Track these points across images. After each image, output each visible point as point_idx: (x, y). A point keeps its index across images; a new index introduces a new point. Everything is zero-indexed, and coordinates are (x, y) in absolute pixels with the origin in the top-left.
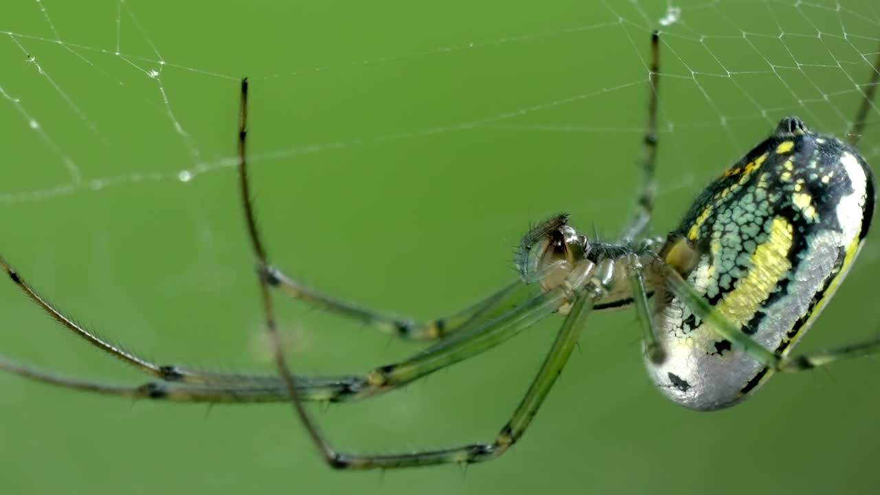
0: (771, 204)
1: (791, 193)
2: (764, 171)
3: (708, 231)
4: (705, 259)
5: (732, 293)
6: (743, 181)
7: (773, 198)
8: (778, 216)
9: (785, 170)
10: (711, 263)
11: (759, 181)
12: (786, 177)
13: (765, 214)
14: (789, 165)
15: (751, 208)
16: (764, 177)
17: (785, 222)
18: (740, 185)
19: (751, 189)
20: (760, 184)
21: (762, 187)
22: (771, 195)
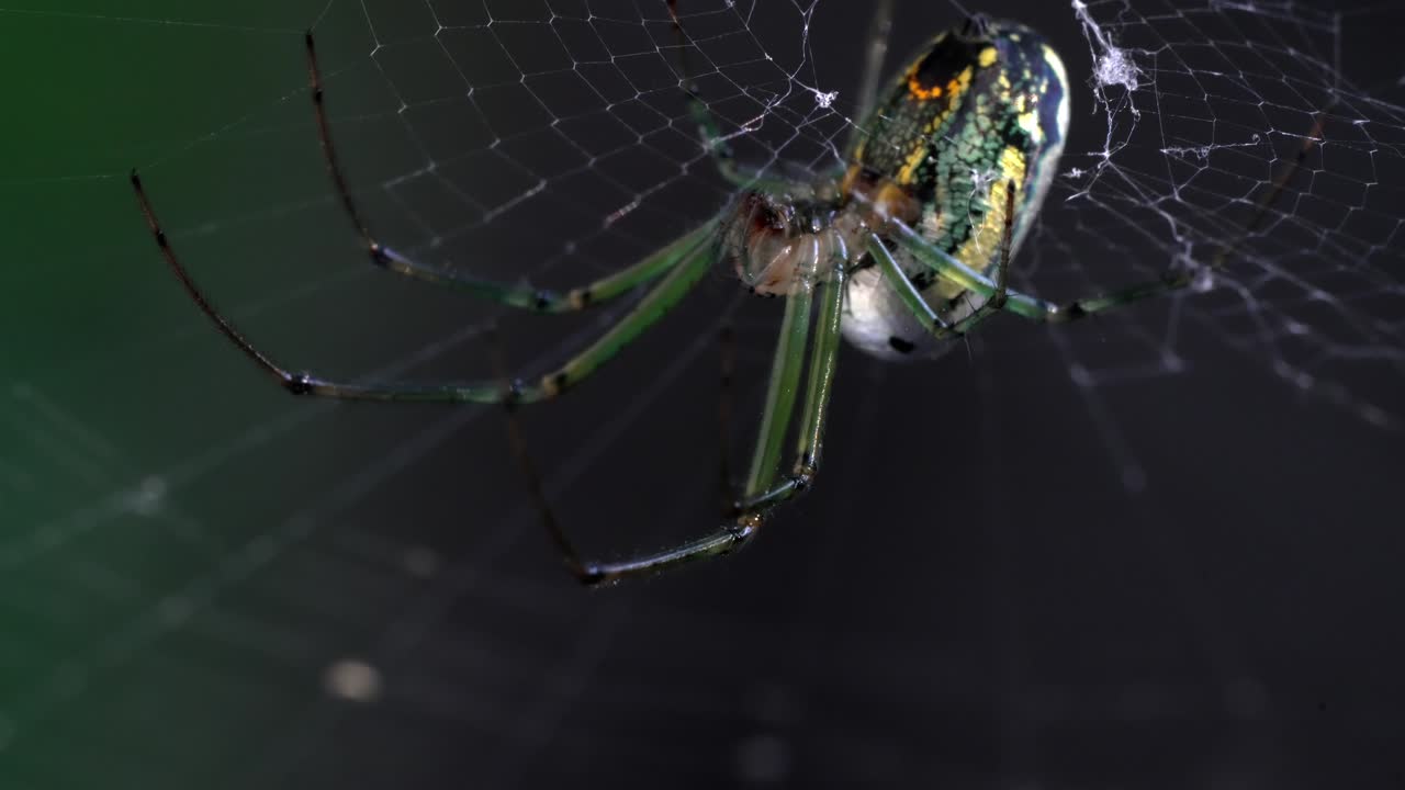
0: (999, 132)
1: (1015, 116)
2: (977, 94)
3: (928, 174)
4: (930, 208)
5: (968, 243)
6: (955, 104)
7: (1000, 126)
8: (1009, 146)
9: (1002, 89)
10: (938, 210)
11: (976, 105)
12: (1005, 97)
13: (995, 145)
14: (1003, 81)
15: (978, 141)
16: (980, 99)
17: (1016, 151)
18: (951, 112)
19: (970, 116)
20: (980, 110)
21: (983, 114)
22: (996, 122)
